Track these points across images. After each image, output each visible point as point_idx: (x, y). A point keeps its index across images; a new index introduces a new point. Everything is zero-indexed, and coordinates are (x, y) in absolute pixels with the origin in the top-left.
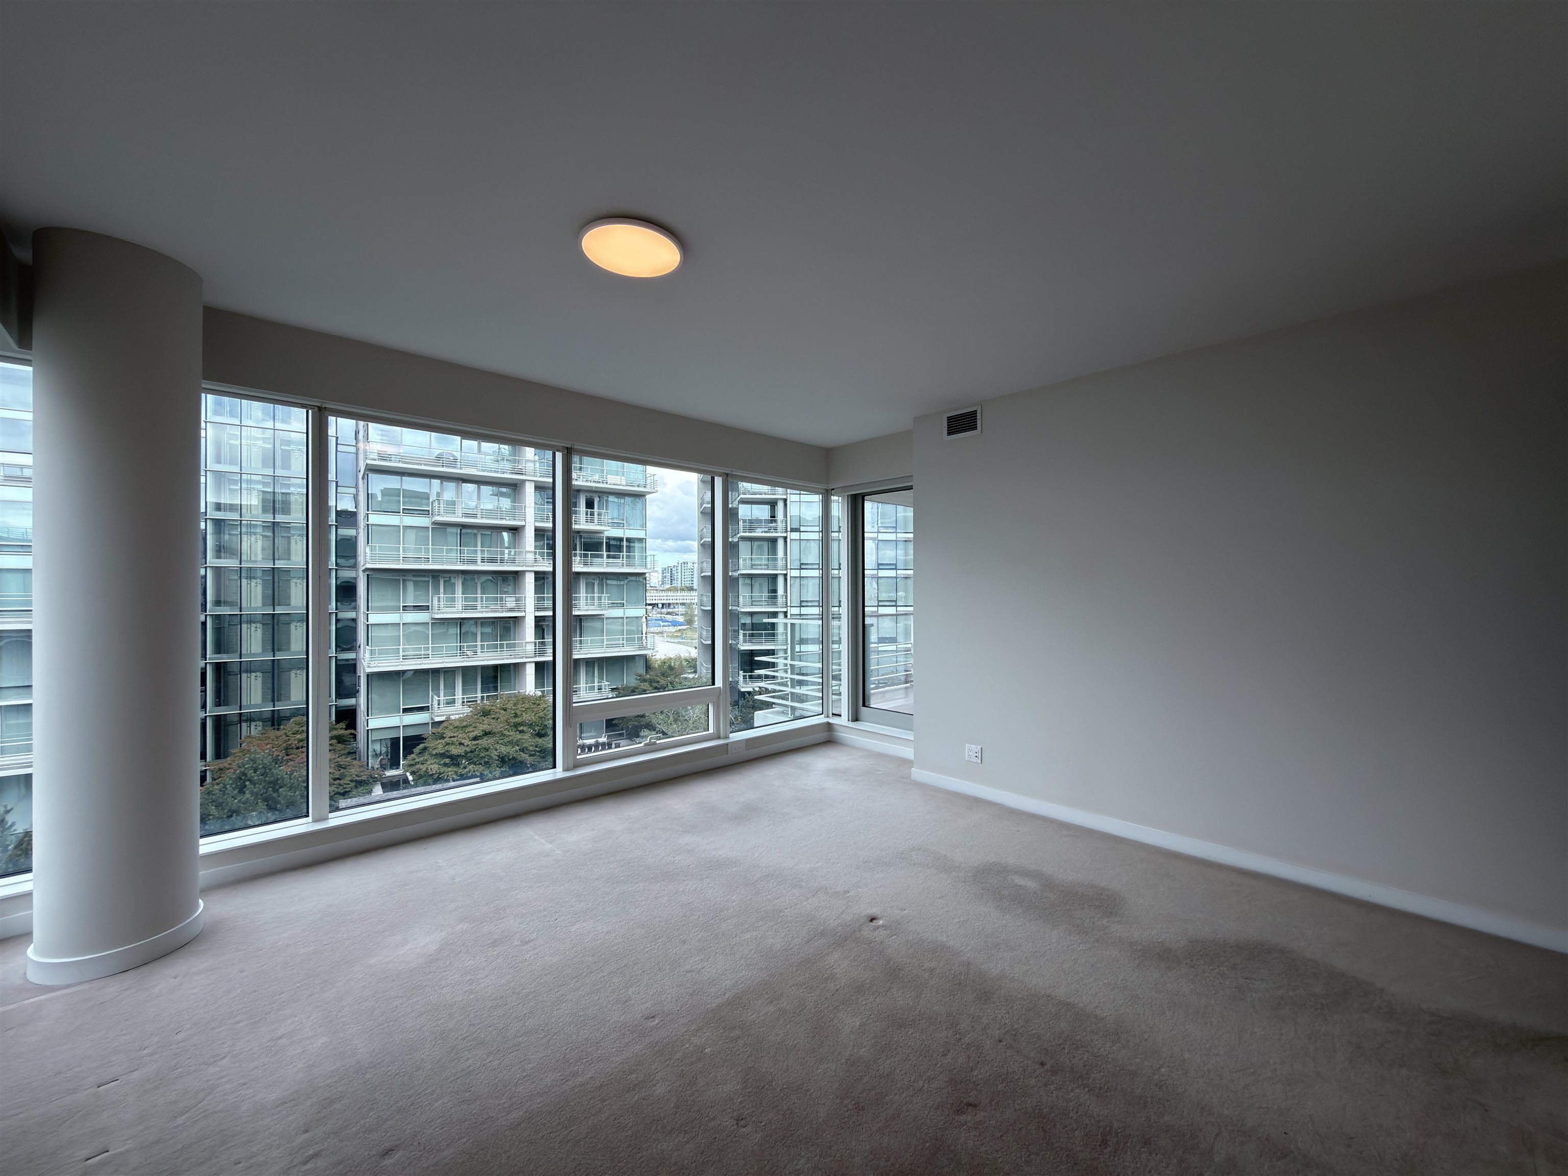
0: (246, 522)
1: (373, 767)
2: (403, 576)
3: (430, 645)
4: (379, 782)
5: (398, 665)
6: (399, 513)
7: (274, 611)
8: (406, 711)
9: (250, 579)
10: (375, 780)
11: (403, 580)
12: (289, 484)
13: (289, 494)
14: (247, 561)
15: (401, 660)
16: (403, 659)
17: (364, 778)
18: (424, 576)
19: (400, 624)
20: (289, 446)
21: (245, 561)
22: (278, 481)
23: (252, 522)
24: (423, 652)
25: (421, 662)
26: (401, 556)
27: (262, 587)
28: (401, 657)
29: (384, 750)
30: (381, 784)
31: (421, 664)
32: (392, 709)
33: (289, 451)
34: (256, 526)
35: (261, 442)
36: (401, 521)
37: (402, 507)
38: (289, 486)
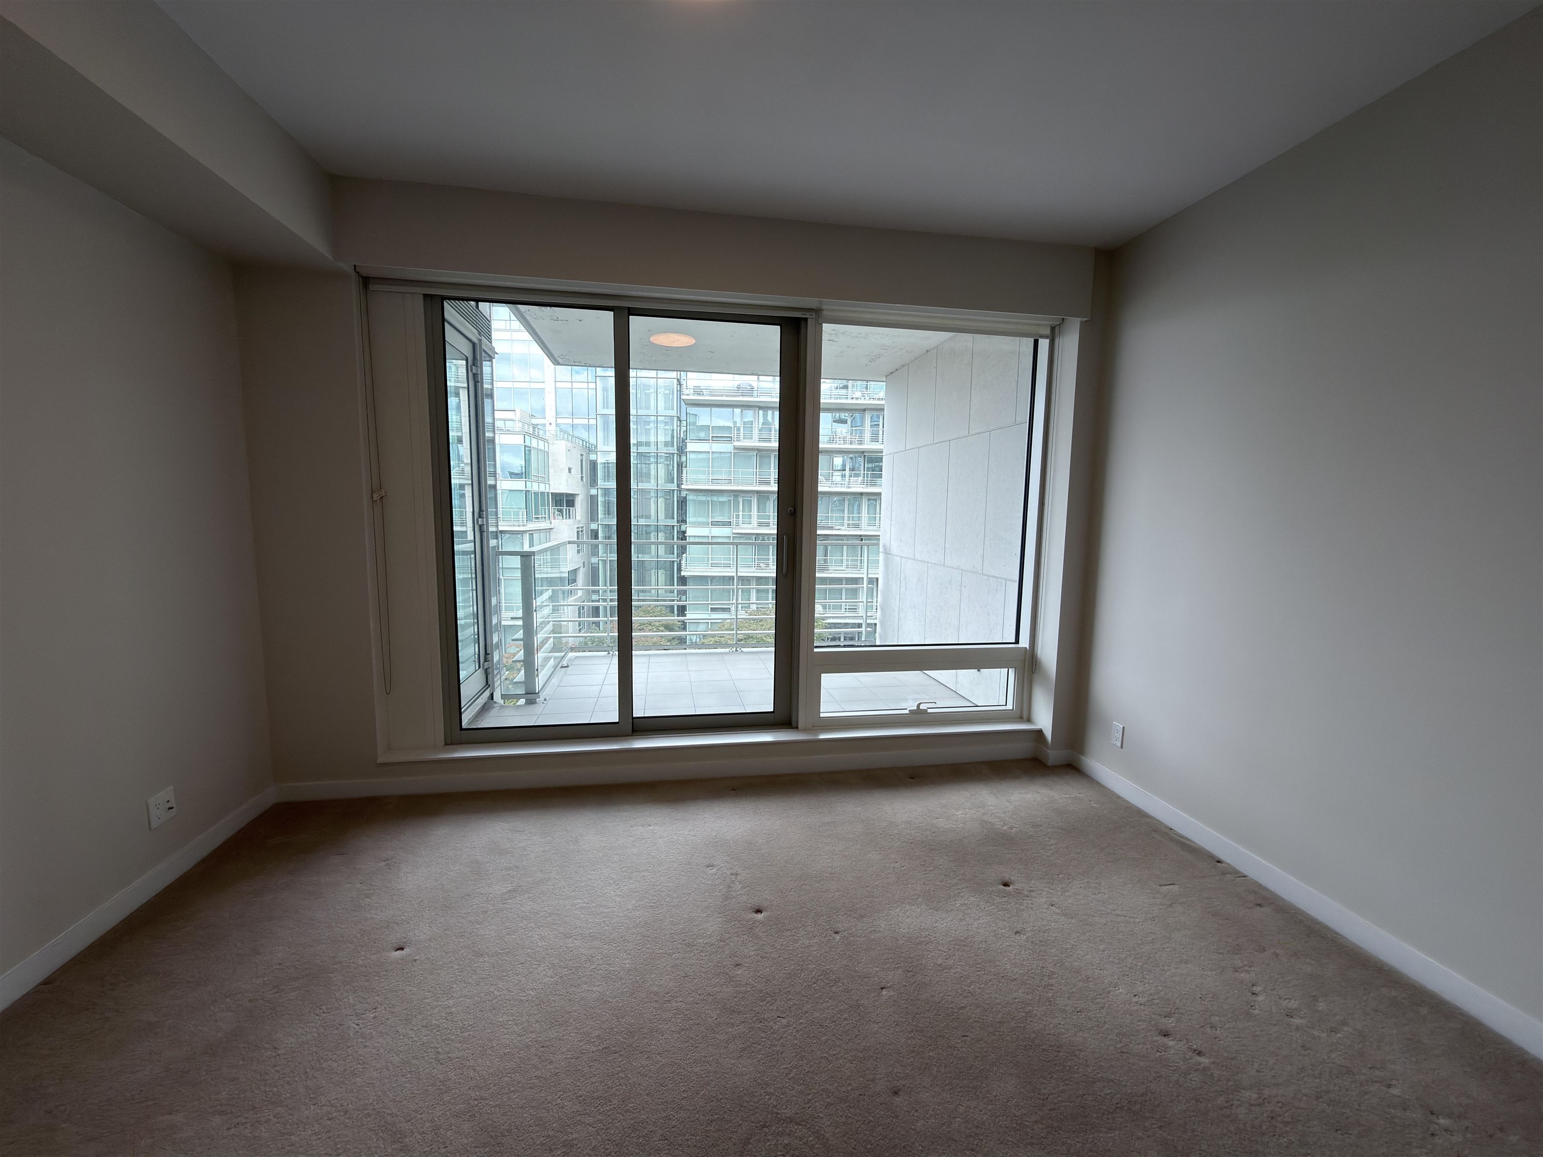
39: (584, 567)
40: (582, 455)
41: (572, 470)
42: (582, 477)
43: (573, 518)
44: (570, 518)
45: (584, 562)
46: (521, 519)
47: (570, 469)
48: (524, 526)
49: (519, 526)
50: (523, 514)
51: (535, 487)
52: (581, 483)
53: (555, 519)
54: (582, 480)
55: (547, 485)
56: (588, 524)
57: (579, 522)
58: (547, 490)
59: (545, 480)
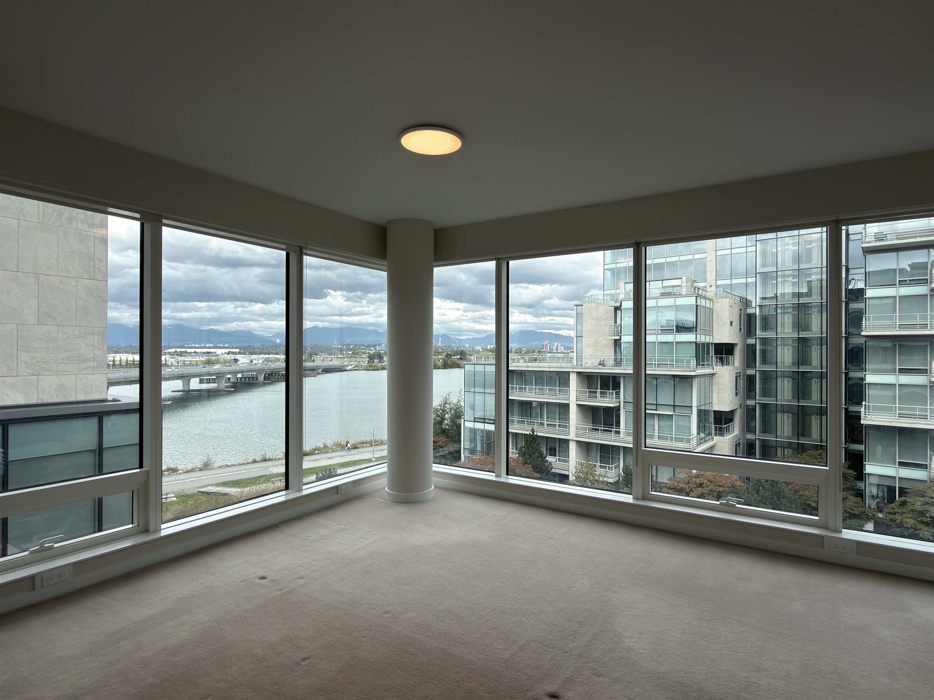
0: (780, 306)
1: (869, 506)
2: (899, 341)
3: (928, 407)
4: (873, 521)
5: (892, 422)
6: (896, 285)
7: (798, 369)
8: (901, 464)
9: (784, 346)
10: (868, 519)
11: (899, 345)
12: (811, 274)
13: (811, 281)
14: (781, 333)
15: (897, 417)
16: (899, 417)
17: (857, 513)
18: (922, 341)
19: (896, 384)
20: (811, 244)
21: (780, 333)
22: (802, 272)
23: (786, 305)
24: (918, 413)
25: (916, 422)
26: (898, 324)
27: (792, 352)
28: (897, 415)
29: (881, 494)
30: (874, 522)
31: (916, 423)
32: (889, 460)
33: (811, 249)
34: (788, 307)
35: (792, 246)
36: (898, 291)
37: (898, 280)
38: (810, 275)
39: (740, 408)
40: (741, 310)
41: (733, 324)
42: (740, 329)
43: (731, 364)
44: (729, 365)
45: (740, 404)
46: (692, 366)
47: (731, 323)
48: (694, 371)
49: (690, 371)
50: (693, 363)
51: (703, 339)
52: (740, 334)
53: (716, 365)
54: (740, 331)
55: (711, 337)
56: (744, 370)
57: (737, 368)
58: (711, 341)
59: (709, 332)
